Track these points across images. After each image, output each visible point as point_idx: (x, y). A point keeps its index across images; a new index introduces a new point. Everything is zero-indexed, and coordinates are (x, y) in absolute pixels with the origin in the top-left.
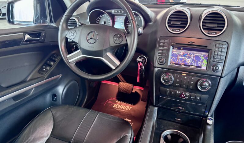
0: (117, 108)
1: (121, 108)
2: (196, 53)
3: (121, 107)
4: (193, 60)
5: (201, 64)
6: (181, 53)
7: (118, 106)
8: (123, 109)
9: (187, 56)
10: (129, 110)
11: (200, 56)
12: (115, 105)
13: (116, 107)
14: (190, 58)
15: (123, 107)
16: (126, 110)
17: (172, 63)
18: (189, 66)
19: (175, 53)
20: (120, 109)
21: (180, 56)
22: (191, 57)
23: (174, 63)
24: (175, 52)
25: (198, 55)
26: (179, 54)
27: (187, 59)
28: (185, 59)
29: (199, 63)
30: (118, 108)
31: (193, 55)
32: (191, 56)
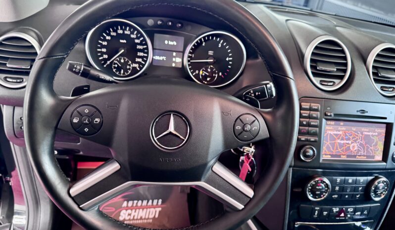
0: (129, 220)
1: (139, 217)
2: (366, 130)
3: (136, 214)
4: (361, 144)
5: (374, 150)
6: (341, 133)
7: (129, 215)
8: (143, 217)
9: (351, 137)
10: (157, 216)
11: (372, 135)
12: (122, 213)
13: (127, 218)
14: (355, 141)
15: (142, 213)
16: (150, 219)
17: (326, 155)
18: (355, 156)
19: (330, 134)
20: (137, 219)
21: (338, 139)
22: (357, 139)
23: (330, 155)
24: (330, 132)
25: (369, 134)
26: (337, 135)
27: (352, 143)
28: (348, 144)
29: (371, 149)
30: (132, 218)
31: (361, 135)
32: (357, 136)
